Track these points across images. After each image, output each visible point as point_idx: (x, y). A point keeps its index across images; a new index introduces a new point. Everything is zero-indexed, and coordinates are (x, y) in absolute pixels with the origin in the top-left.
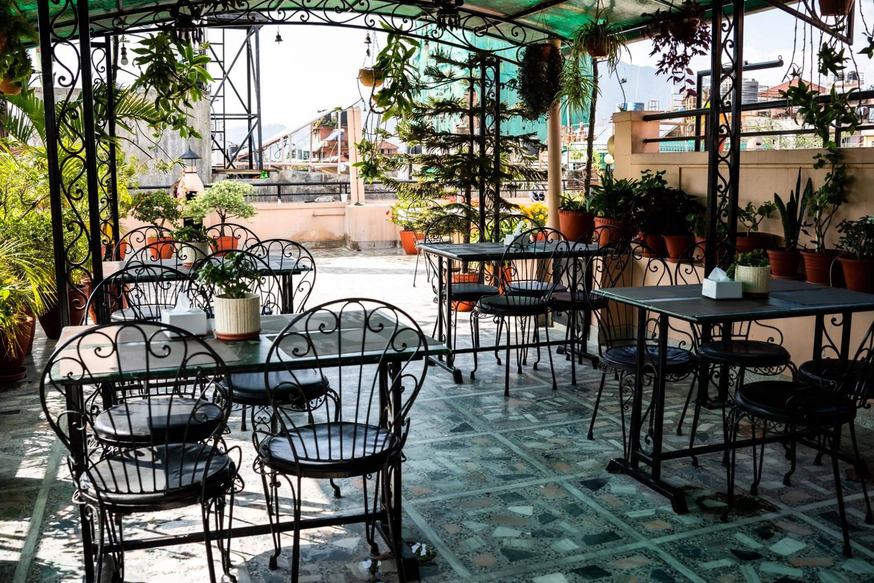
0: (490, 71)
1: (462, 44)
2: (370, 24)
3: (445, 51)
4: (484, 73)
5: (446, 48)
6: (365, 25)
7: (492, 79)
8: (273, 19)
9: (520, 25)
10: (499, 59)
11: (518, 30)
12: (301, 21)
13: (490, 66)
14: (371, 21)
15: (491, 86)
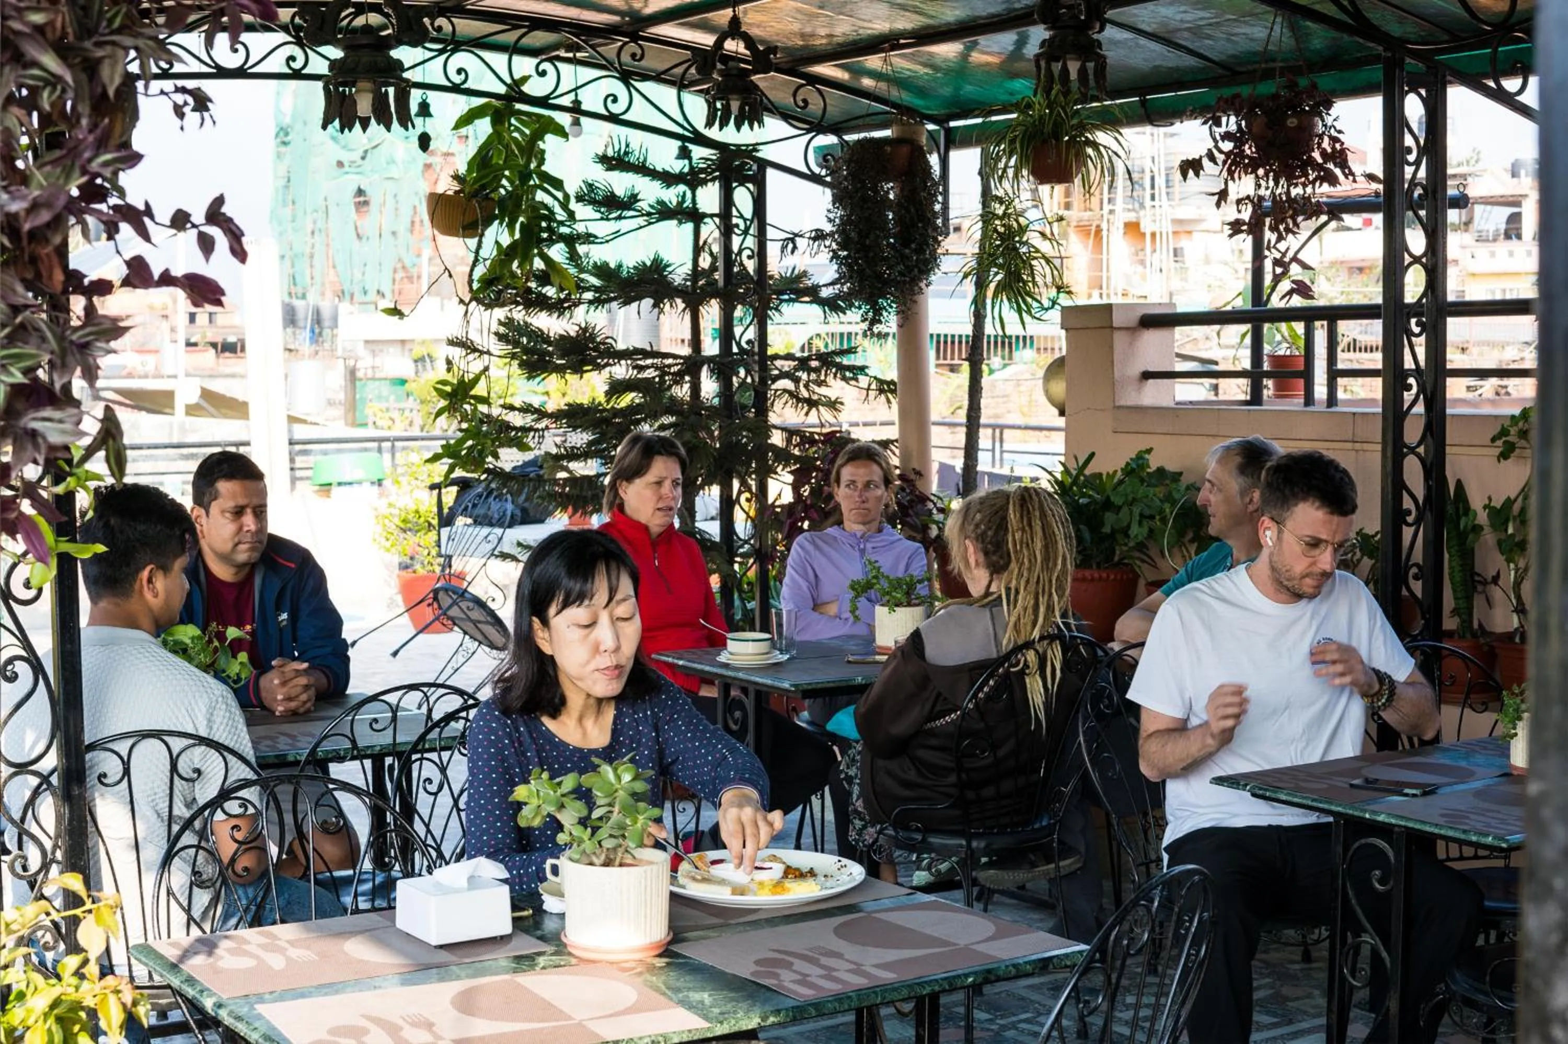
0: (743, 198)
1: (680, 131)
2: (457, 79)
3: (635, 146)
4: (727, 201)
5: (637, 138)
6: (446, 83)
7: (748, 214)
8: (217, 66)
9: (814, 80)
10: (764, 164)
11: (809, 92)
12: (287, 70)
13: (741, 184)
14: (459, 71)
15: (746, 232)
